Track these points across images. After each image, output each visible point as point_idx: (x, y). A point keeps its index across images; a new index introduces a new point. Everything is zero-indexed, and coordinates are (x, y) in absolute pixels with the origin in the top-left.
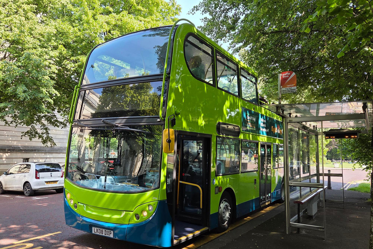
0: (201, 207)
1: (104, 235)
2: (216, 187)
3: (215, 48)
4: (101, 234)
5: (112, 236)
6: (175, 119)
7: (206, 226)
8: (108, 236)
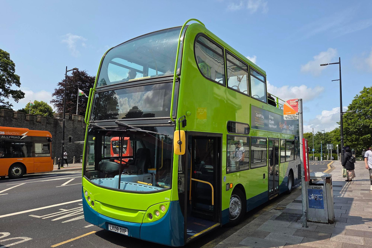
0: (213, 204)
1: (119, 232)
2: (227, 184)
3: (225, 48)
4: (116, 231)
5: (126, 233)
6: (185, 121)
7: (218, 222)
8: (123, 233)
